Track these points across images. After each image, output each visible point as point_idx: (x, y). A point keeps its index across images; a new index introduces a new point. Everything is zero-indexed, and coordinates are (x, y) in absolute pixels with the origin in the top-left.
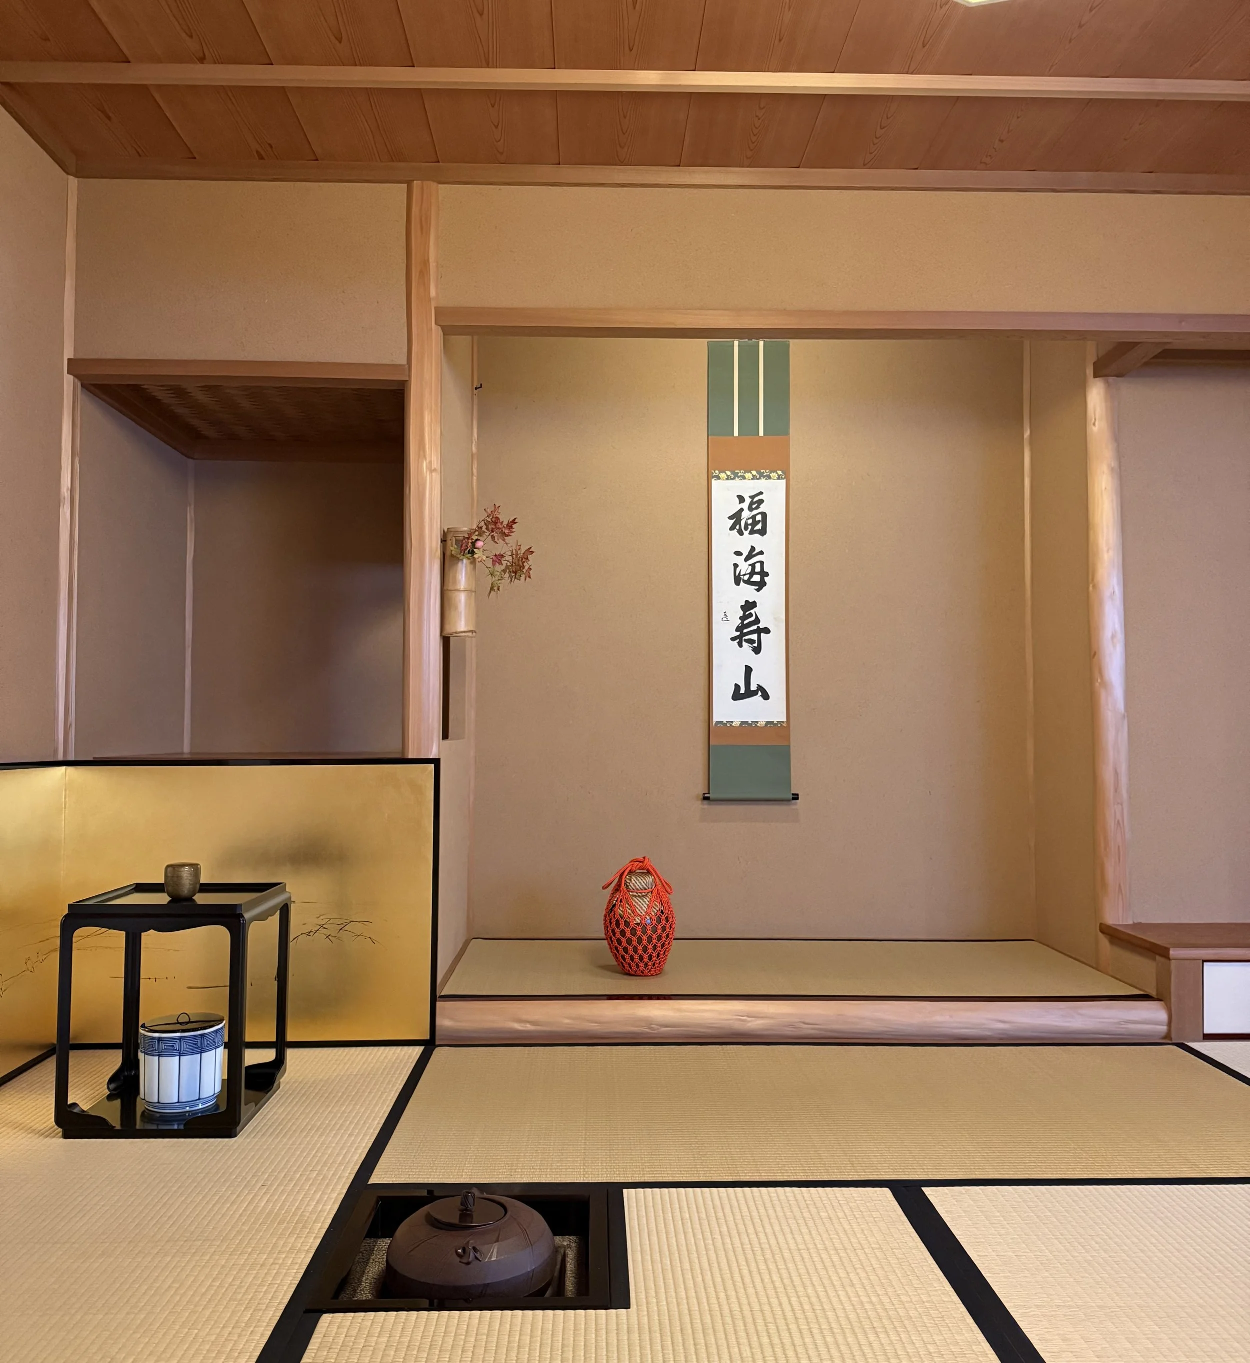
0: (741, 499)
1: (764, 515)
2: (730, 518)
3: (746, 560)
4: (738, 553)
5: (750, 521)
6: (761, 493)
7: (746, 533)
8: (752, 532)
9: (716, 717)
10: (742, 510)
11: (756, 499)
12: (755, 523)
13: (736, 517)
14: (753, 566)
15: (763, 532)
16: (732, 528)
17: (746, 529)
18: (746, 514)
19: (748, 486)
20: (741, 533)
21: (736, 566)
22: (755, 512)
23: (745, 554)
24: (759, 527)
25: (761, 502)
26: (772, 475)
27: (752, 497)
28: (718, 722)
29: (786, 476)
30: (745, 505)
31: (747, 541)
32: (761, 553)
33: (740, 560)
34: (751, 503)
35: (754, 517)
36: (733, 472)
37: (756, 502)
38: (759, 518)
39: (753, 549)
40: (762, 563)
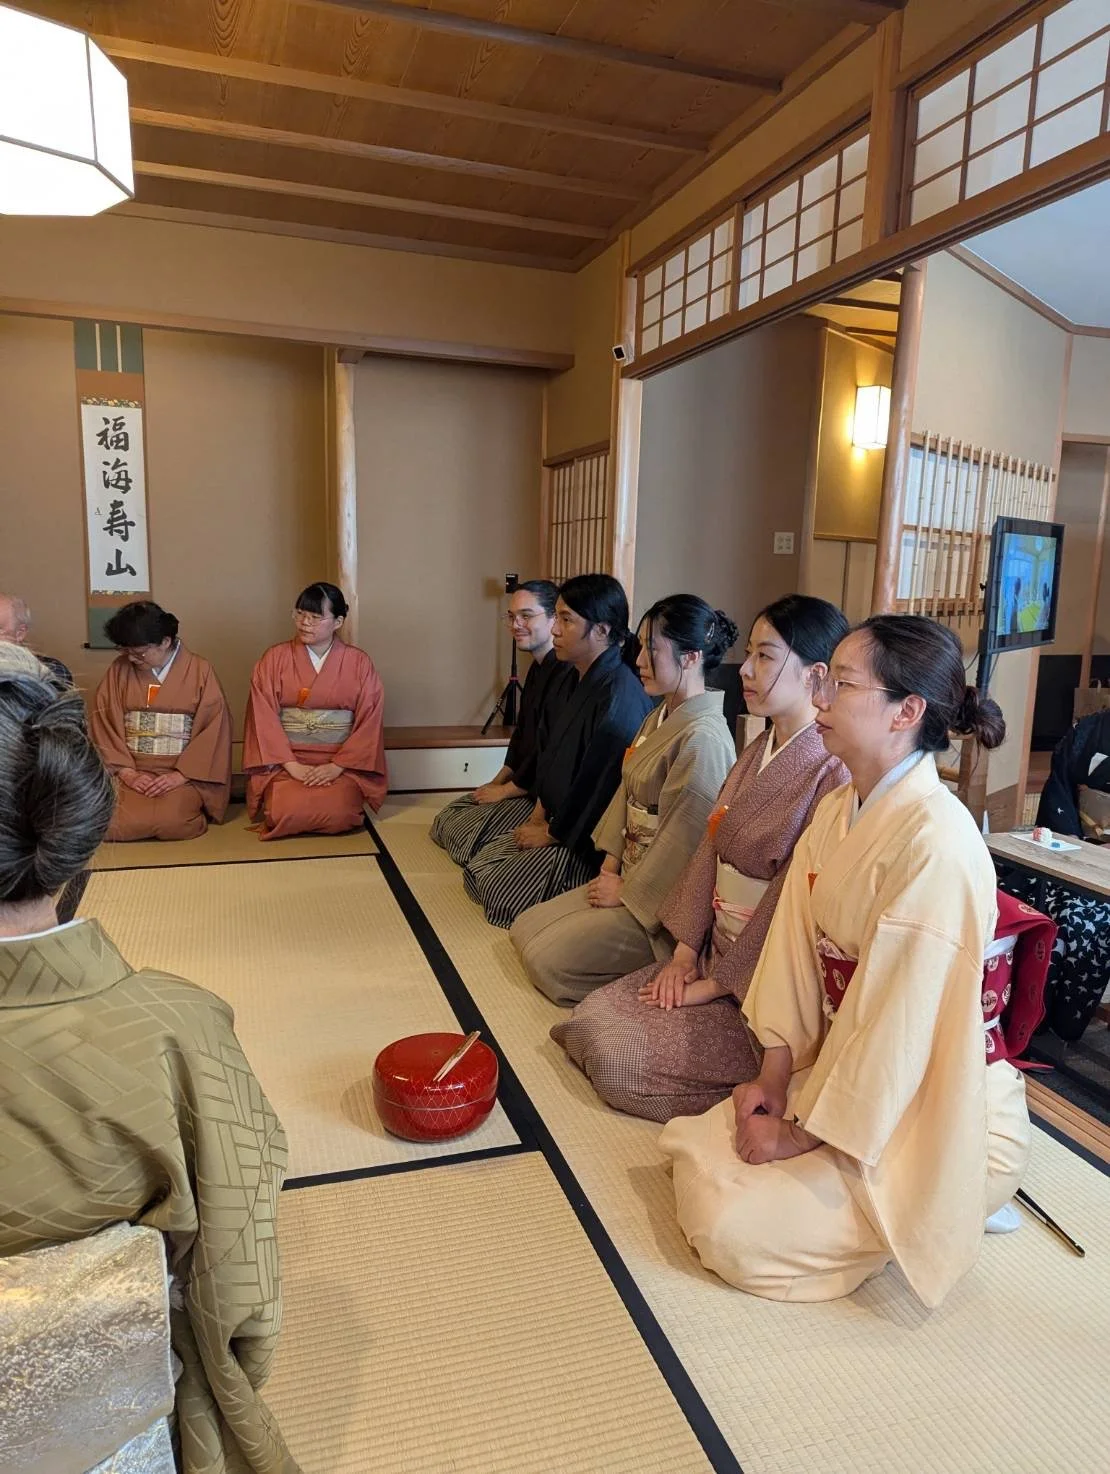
0: (107, 421)
1: (126, 435)
2: (98, 435)
3: (113, 468)
4: (106, 463)
5: (115, 439)
6: (122, 418)
7: (112, 448)
8: (117, 447)
9: (94, 587)
10: (107, 430)
11: (118, 422)
12: (119, 441)
13: (103, 434)
14: (119, 473)
15: (125, 448)
16: (100, 443)
17: (112, 444)
18: (111, 433)
19: (112, 411)
20: (108, 448)
21: (105, 473)
22: (118, 432)
23: (112, 464)
24: (122, 443)
25: (123, 424)
26: (131, 404)
27: (116, 420)
28: (94, 592)
29: (142, 405)
30: (110, 426)
31: (113, 455)
32: (125, 464)
33: (108, 469)
34: (115, 425)
35: (117, 436)
36: (98, 399)
37: (119, 424)
38: (122, 436)
39: (118, 460)
40: (126, 472)
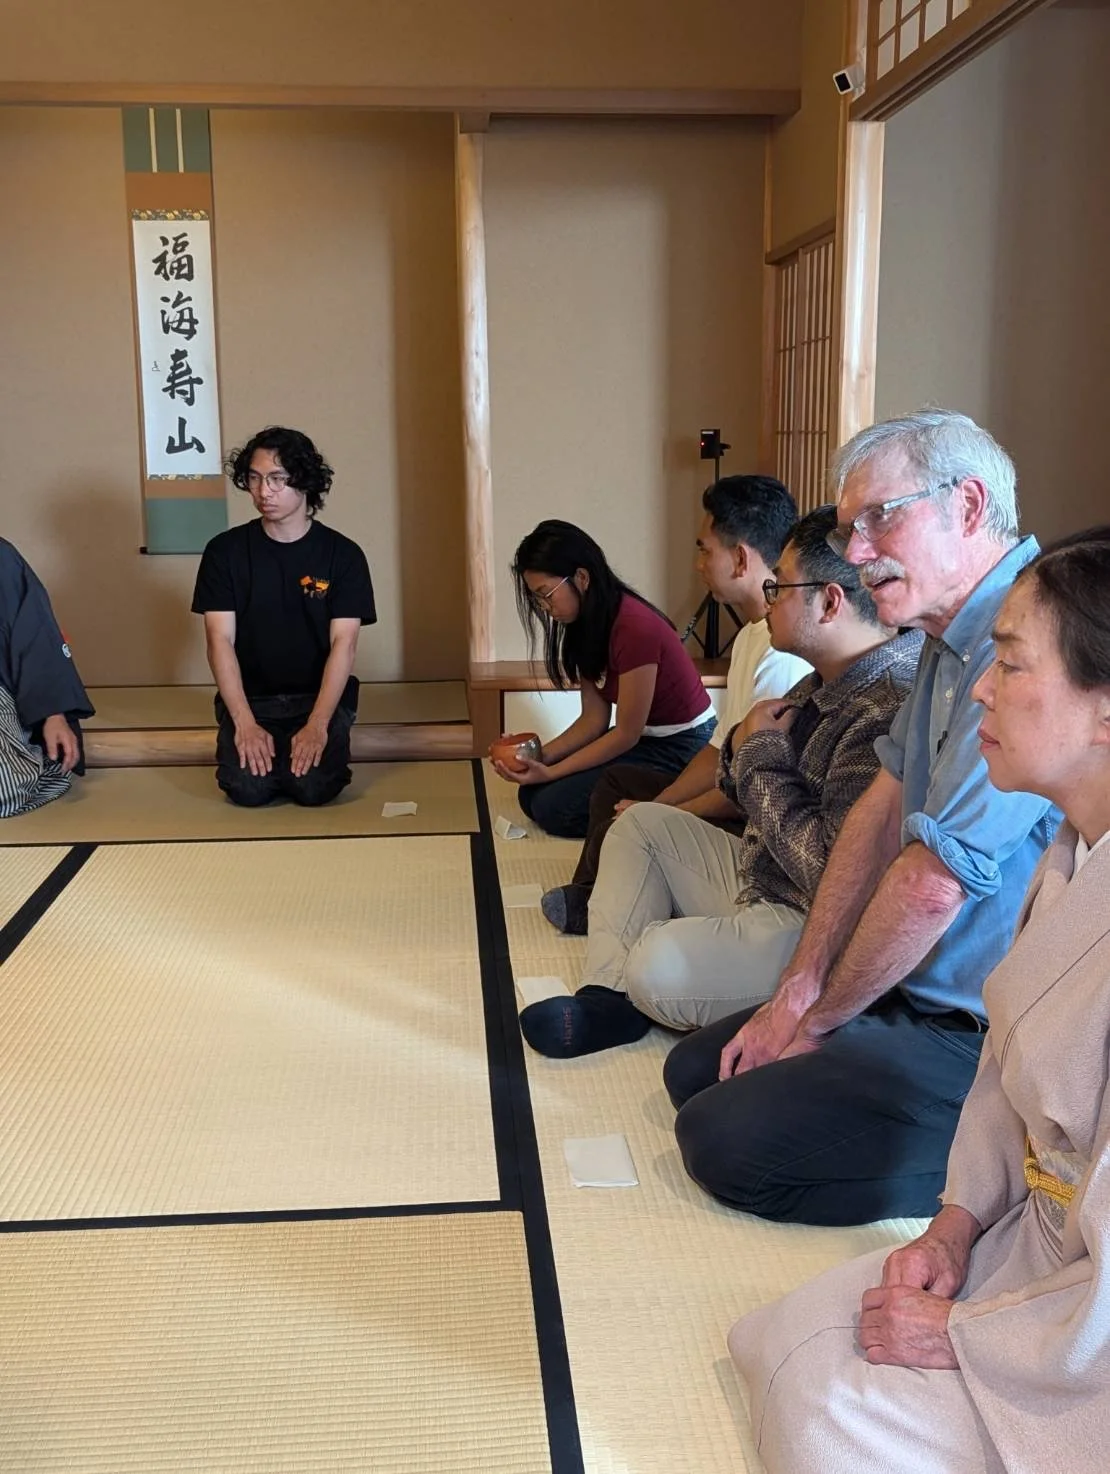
0: (165, 241)
1: (189, 258)
2: (155, 261)
3: (174, 306)
4: (165, 299)
5: (175, 265)
6: (185, 235)
7: (172, 277)
8: (178, 277)
9: (151, 471)
10: (166, 253)
11: (180, 241)
12: (181, 267)
13: (161, 260)
14: (181, 312)
15: (189, 277)
16: (157, 272)
17: (172, 273)
18: (170, 257)
19: (172, 227)
20: (166, 277)
21: (163, 313)
22: (180, 255)
23: (173, 299)
24: (185, 271)
25: (185, 244)
26: (196, 215)
27: (176, 239)
28: (152, 476)
29: (211, 216)
30: (170, 248)
31: (174, 287)
32: (189, 299)
33: (168, 307)
34: (176, 245)
35: (179, 260)
36: (153, 212)
37: (180, 245)
38: (184, 261)
39: (180, 294)
40: (190, 310)
